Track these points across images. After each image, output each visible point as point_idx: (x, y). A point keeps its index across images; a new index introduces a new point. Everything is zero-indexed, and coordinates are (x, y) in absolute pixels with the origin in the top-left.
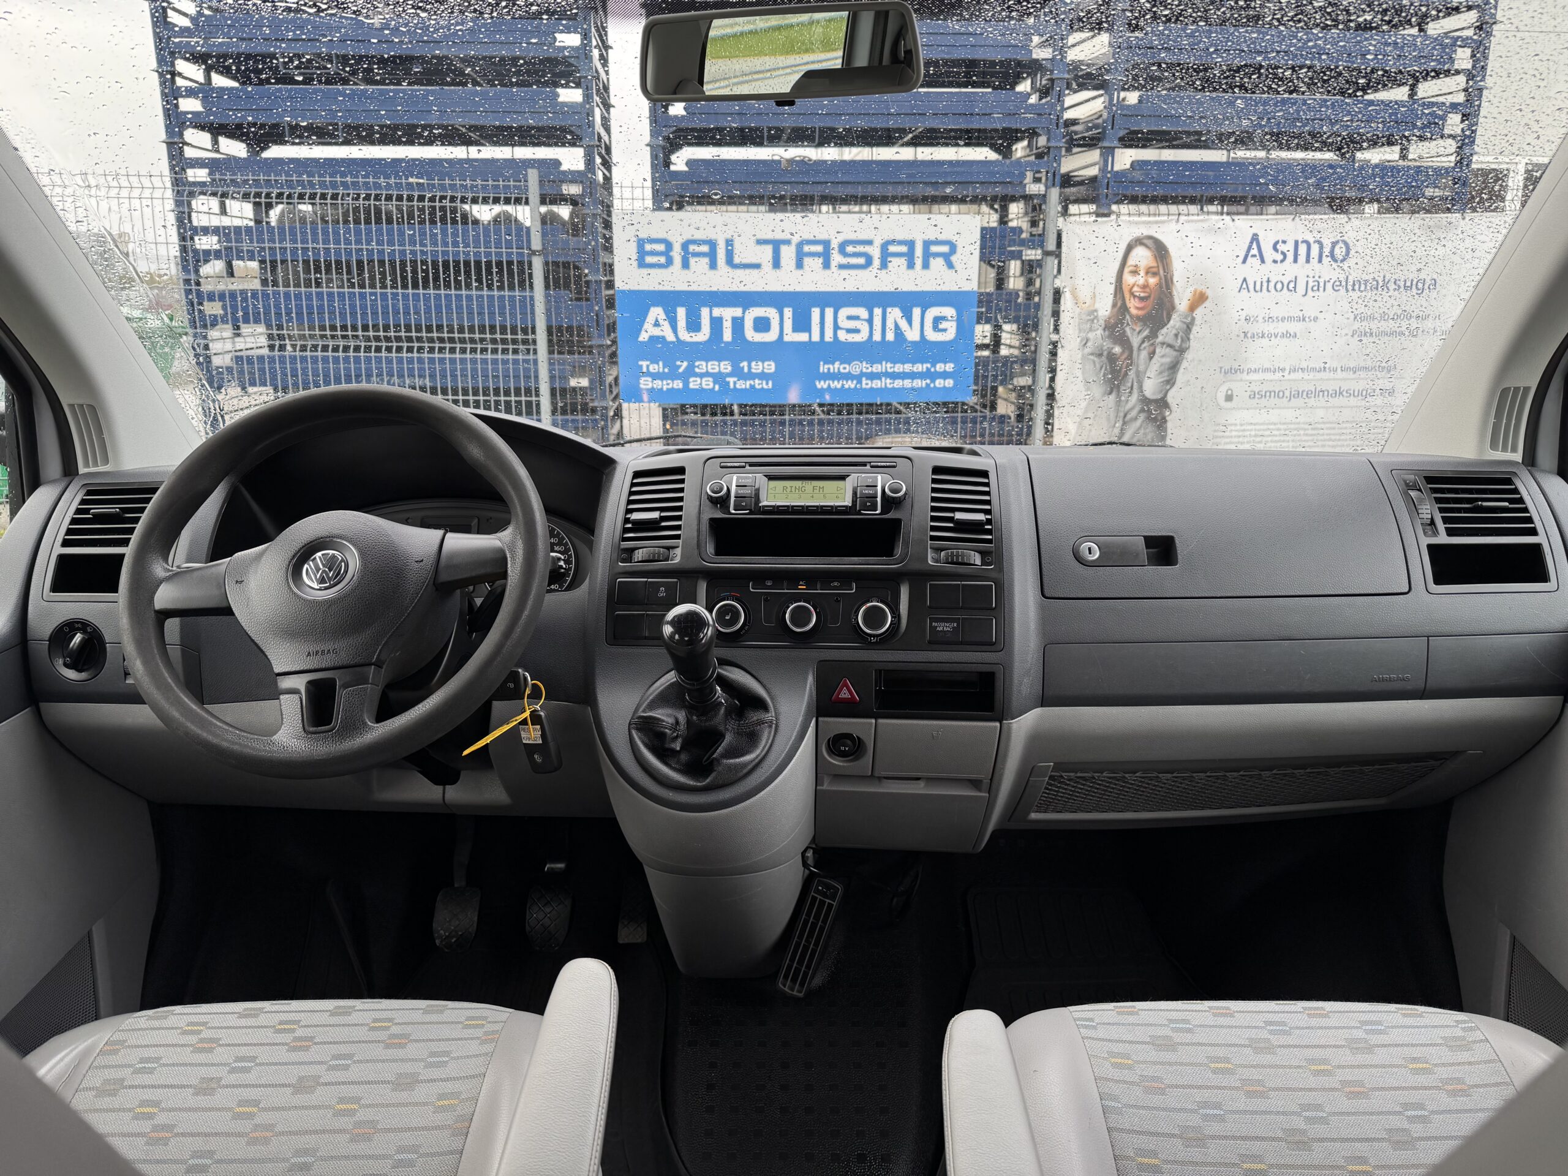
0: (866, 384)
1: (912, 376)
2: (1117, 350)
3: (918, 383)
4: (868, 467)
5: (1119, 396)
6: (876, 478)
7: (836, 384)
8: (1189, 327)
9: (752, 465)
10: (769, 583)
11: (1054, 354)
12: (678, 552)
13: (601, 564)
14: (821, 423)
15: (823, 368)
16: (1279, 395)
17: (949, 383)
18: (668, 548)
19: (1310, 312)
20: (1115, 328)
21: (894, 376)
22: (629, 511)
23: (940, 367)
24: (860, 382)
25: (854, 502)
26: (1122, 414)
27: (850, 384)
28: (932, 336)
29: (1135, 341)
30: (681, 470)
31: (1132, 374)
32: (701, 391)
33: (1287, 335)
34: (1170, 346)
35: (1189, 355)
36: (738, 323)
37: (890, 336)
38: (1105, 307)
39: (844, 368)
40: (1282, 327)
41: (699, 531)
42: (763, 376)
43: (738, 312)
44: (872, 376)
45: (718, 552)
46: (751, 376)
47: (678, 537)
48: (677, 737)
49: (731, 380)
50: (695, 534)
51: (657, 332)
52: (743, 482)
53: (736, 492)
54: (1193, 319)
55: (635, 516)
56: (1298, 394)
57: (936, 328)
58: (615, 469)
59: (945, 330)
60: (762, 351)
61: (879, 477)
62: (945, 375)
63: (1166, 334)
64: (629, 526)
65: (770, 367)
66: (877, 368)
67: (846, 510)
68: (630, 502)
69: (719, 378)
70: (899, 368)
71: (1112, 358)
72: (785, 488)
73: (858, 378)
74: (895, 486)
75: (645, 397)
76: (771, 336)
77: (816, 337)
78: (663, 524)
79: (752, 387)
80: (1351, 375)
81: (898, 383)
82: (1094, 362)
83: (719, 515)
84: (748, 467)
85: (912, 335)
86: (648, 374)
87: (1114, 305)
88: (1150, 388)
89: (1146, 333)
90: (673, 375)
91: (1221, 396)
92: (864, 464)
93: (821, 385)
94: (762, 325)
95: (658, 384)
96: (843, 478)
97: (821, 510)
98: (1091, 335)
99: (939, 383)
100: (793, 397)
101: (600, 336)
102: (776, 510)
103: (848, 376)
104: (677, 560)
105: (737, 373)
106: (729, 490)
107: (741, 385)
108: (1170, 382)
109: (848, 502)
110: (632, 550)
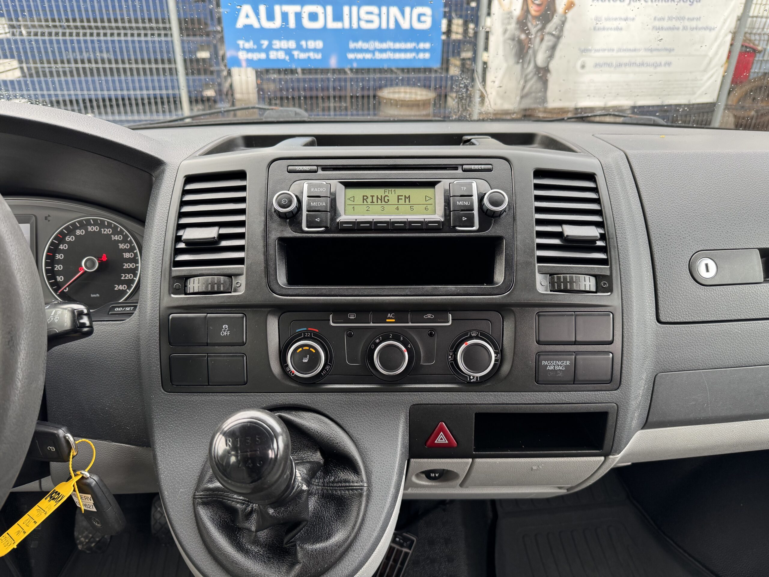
0: (378, 56)
1: (406, 51)
2: (523, 36)
3: (409, 56)
4: (460, 171)
5: (523, 63)
6: (471, 184)
7: (360, 56)
8: (563, 23)
9: (325, 168)
10: (352, 317)
11: (487, 38)
12: (242, 280)
13: (149, 295)
14: (351, 80)
15: (352, 45)
16: (609, 65)
17: (427, 55)
18: (230, 276)
19: (631, 15)
20: (522, 24)
21: (395, 51)
22: (181, 227)
23: (422, 46)
24: (374, 54)
25: (447, 215)
26: (524, 76)
27: (368, 56)
28: (417, 26)
29: (533, 30)
30: (241, 175)
31: (530, 52)
32: (278, 60)
33: (618, 29)
34: (553, 35)
35: (563, 41)
36: (298, 16)
37: (392, 26)
38: (517, 10)
39: (365, 46)
40: (615, 24)
41: (266, 253)
42: (315, 50)
43: (297, 8)
44: (382, 51)
45: (292, 280)
46: (307, 50)
47: (240, 261)
48: (251, 512)
49: (296, 53)
50: (262, 258)
51: (248, 22)
52: (316, 191)
53: (308, 204)
54: (566, 18)
55: (189, 234)
56: (620, 65)
57: (419, 20)
58: (163, 172)
59: (424, 22)
60: (314, 34)
61: (474, 185)
62: (424, 50)
63: (551, 27)
64: (182, 245)
65: (319, 44)
66: (384, 46)
67: (437, 227)
68: (182, 215)
69: (288, 52)
70: (398, 46)
71: (520, 42)
72: (365, 198)
73: (373, 52)
74: (497, 197)
75: (244, 64)
76: (318, 25)
77: (347, 25)
78: (224, 243)
79: (309, 57)
80: (649, 53)
81: (397, 56)
82: (509, 44)
83: (289, 233)
84: (320, 172)
85: (405, 25)
86: (244, 49)
87: (522, 9)
88: (540, 59)
89: (539, 27)
90: (259, 49)
91: (579, 64)
92: (455, 168)
93: (351, 56)
94: (313, 17)
95: (250, 56)
96: (432, 184)
97: (408, 226)
98: (509, 27)
99: (421, 56)
100: (333, 63)
101: (213, 25)
102: (357, 227)
103: (367, 51)
104: (241, 291)
105: (299, 48)
106: (299, 202)
107: (303, 56)
108: (551, 57)
109: (438, 216)
110: (186, 278)
